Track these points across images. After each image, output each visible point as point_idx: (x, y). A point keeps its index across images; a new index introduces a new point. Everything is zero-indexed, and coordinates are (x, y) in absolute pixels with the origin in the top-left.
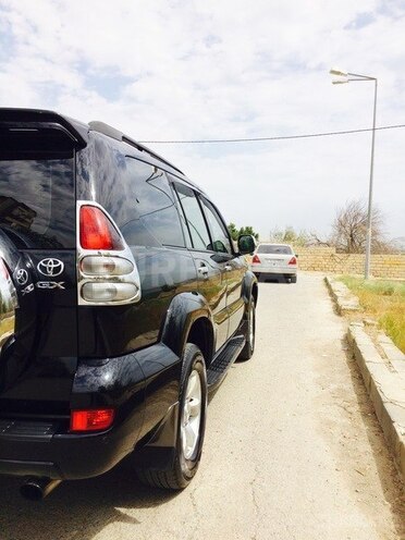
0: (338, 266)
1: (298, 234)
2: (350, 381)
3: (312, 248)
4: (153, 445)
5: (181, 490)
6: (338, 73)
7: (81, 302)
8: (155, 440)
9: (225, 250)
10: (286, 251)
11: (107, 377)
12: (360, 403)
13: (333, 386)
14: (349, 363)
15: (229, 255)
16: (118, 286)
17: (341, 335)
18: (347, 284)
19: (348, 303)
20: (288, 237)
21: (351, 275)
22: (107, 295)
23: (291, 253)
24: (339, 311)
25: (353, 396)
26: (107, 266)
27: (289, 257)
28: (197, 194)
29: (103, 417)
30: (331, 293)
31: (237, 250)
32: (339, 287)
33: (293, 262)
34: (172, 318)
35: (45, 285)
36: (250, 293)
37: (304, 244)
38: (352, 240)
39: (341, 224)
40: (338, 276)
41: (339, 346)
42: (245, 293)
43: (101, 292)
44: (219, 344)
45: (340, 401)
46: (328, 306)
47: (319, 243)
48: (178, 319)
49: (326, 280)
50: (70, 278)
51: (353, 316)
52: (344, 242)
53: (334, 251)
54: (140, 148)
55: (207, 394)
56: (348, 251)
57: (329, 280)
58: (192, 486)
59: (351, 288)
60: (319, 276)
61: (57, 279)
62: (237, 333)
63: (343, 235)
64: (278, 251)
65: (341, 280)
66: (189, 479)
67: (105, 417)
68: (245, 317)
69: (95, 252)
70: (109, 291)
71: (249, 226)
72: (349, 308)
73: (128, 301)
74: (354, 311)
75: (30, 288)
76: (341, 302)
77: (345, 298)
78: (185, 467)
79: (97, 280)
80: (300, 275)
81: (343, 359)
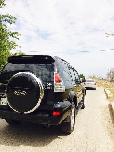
0: (108, 86)
1: (96, 77)
2: (110, 115)
3: (100, 81)
4: (66, 122)
5: (71, 133)
6: (108, 34)
7: (55, 91)
8: (66, 121)
9: (78, 81)
10: (93, 81)
11: (59, 106)
12: (112, 120)
13: (105, 116)
14: (110, 111)
15: (79, 82)
16: (62, 89)
17: (108, 104)
18: (110, 91)
19: (110, 96)
20: (94, 77)
21: (112, 89)
22: (59, 90)
23: (94, 82)
24: (108, 98)
25: (110, 118)
26: (59, 85)
27: (94, 83)
28: (73, 69)
29: (58, 113)
30: (106, 93)
31: (81, 81)
32: (108, 92)
33: (95, 84)
34: (70, 96)
35: (48, 88)
36: (84, 92)
37: (98, 79)
38: (112, 79)
39: (109, 74)
40: (108, 89)
41: (107, 107)
42: (83, 92)
43: (58, 90)
44: (78, 103)
45: (107, 119)
46: (105, 97)
47: (103, 79)
48: (71, 96)
49: (104, 90)
50: (53, 87)
51: (111, 99)
52: (110, 79)
53: (107, 82)
54: (62, 60)
55: (76, 114)
56: (111, 82)
57: (105, 90)
58: (73, 133)
59: (111, 92)
60: (103, 89)
61: (50, 87)
62: (81, 102)
63: (110, 77)
64: (91, 81)
65: (109, 90)
66: (72, 131)
67: (59, 113)
68: (83, 98)
69: (57, 82)
70: (60, 89)
71: (82, 74)
72: (111, 97)
73: (63, 92)
74: (112, 98)
75: (46, 88)
76: (108, 96)
77: (110, 95)
78: (72, 128)
79: (57, 87)
80: (97, 88)
81: (108, 110)
